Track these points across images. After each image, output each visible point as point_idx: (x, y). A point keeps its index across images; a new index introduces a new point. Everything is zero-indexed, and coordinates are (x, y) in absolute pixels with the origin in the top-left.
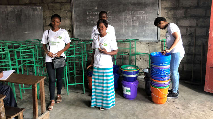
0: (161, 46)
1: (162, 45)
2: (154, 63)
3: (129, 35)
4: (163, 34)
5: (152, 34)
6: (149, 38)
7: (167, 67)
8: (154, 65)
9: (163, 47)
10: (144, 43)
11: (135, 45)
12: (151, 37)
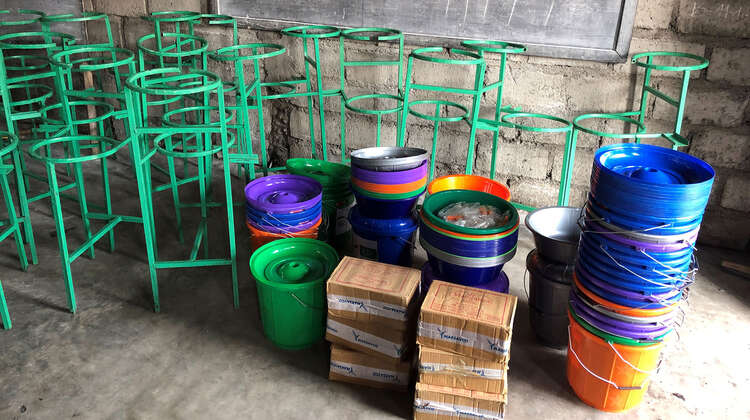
0: (626, 83)
1: (633, 77)
2: (609, 211)
3: (475, 18)
4: (649, 24)
5: (589, 21)
6: (576, 41)
7: (681, 242)
8: (608, 224)
9: (639, 88)
10: (543, 61)
11: (501, 71)
12: (588, 35)
